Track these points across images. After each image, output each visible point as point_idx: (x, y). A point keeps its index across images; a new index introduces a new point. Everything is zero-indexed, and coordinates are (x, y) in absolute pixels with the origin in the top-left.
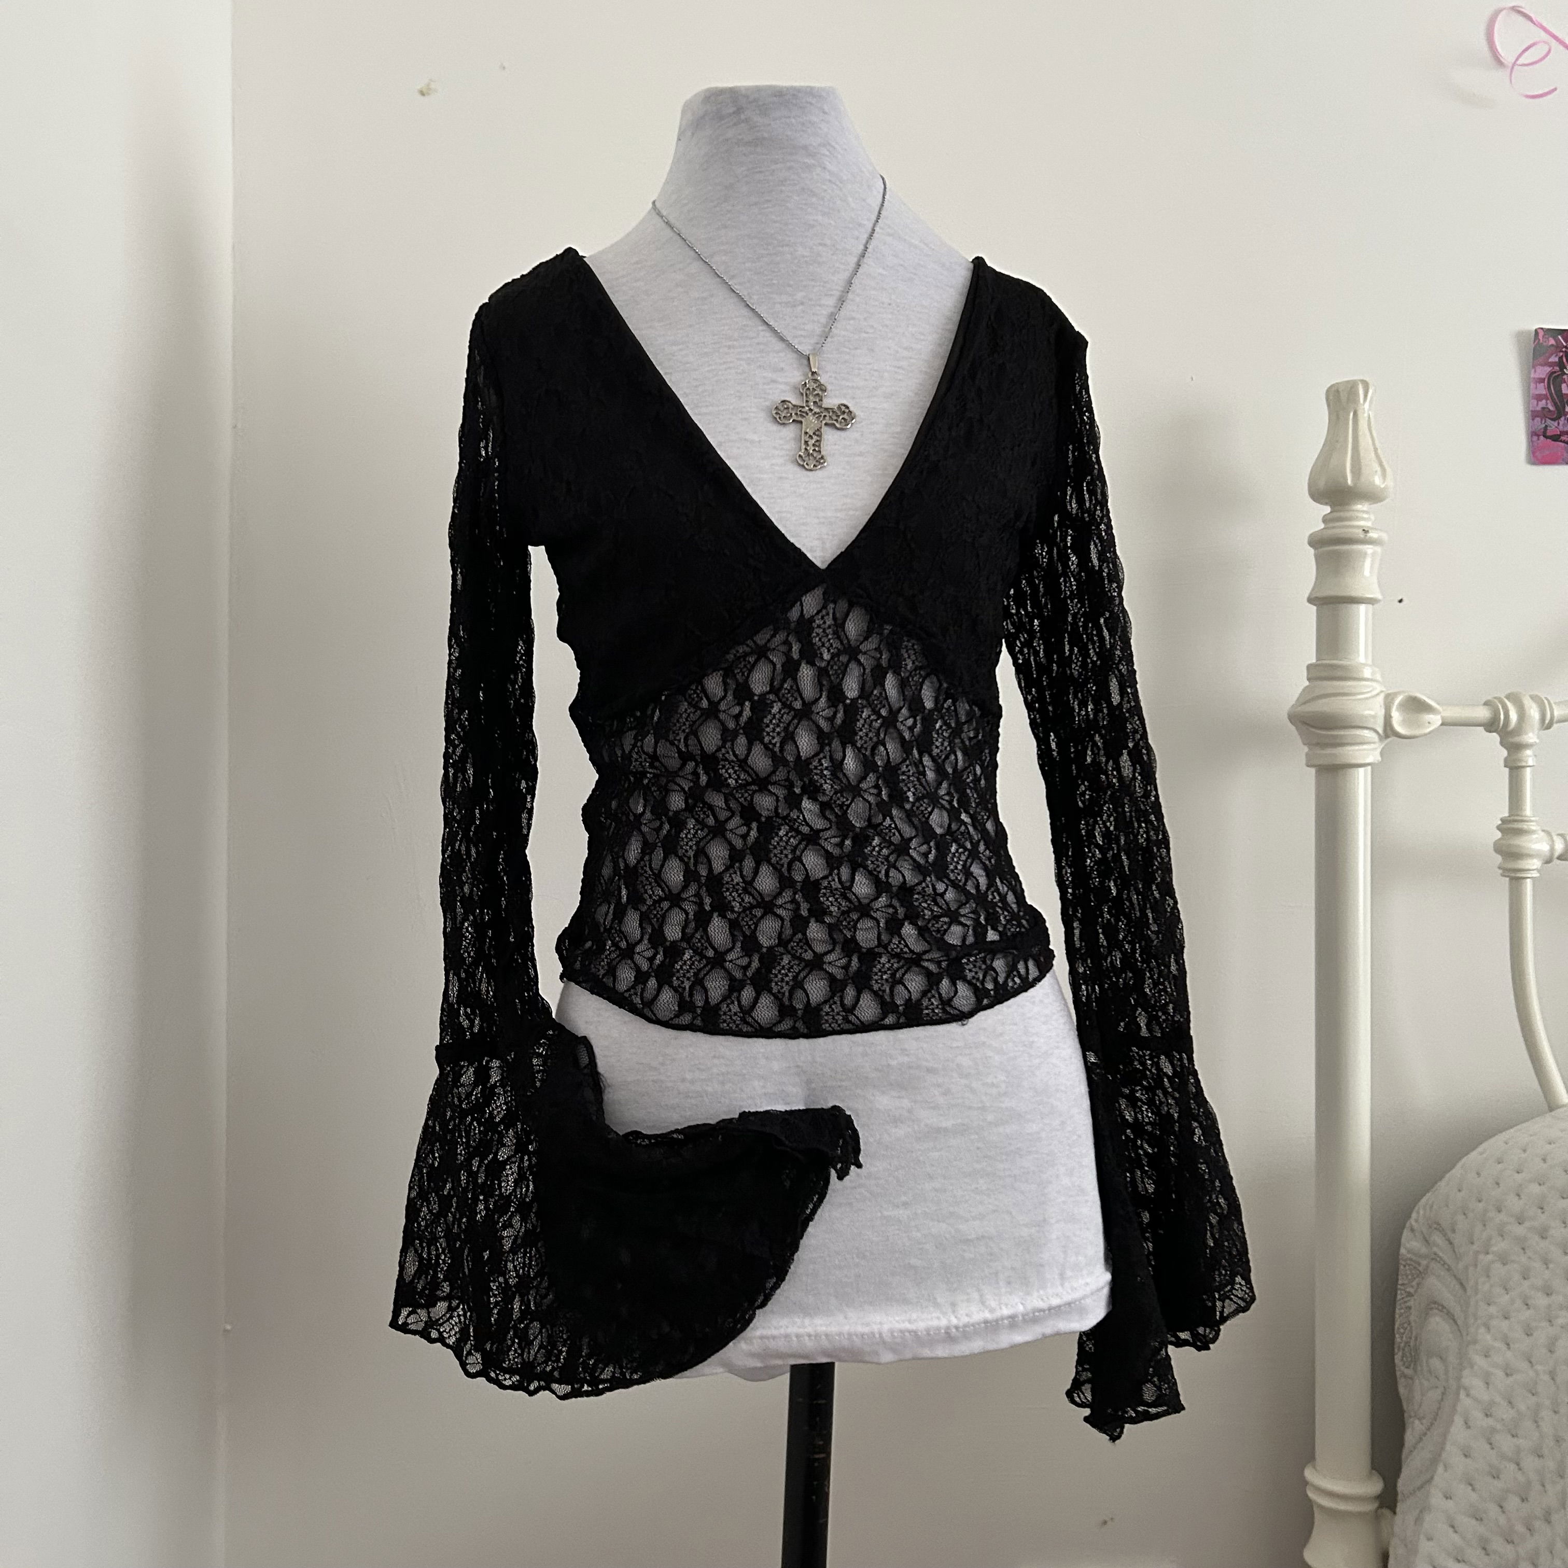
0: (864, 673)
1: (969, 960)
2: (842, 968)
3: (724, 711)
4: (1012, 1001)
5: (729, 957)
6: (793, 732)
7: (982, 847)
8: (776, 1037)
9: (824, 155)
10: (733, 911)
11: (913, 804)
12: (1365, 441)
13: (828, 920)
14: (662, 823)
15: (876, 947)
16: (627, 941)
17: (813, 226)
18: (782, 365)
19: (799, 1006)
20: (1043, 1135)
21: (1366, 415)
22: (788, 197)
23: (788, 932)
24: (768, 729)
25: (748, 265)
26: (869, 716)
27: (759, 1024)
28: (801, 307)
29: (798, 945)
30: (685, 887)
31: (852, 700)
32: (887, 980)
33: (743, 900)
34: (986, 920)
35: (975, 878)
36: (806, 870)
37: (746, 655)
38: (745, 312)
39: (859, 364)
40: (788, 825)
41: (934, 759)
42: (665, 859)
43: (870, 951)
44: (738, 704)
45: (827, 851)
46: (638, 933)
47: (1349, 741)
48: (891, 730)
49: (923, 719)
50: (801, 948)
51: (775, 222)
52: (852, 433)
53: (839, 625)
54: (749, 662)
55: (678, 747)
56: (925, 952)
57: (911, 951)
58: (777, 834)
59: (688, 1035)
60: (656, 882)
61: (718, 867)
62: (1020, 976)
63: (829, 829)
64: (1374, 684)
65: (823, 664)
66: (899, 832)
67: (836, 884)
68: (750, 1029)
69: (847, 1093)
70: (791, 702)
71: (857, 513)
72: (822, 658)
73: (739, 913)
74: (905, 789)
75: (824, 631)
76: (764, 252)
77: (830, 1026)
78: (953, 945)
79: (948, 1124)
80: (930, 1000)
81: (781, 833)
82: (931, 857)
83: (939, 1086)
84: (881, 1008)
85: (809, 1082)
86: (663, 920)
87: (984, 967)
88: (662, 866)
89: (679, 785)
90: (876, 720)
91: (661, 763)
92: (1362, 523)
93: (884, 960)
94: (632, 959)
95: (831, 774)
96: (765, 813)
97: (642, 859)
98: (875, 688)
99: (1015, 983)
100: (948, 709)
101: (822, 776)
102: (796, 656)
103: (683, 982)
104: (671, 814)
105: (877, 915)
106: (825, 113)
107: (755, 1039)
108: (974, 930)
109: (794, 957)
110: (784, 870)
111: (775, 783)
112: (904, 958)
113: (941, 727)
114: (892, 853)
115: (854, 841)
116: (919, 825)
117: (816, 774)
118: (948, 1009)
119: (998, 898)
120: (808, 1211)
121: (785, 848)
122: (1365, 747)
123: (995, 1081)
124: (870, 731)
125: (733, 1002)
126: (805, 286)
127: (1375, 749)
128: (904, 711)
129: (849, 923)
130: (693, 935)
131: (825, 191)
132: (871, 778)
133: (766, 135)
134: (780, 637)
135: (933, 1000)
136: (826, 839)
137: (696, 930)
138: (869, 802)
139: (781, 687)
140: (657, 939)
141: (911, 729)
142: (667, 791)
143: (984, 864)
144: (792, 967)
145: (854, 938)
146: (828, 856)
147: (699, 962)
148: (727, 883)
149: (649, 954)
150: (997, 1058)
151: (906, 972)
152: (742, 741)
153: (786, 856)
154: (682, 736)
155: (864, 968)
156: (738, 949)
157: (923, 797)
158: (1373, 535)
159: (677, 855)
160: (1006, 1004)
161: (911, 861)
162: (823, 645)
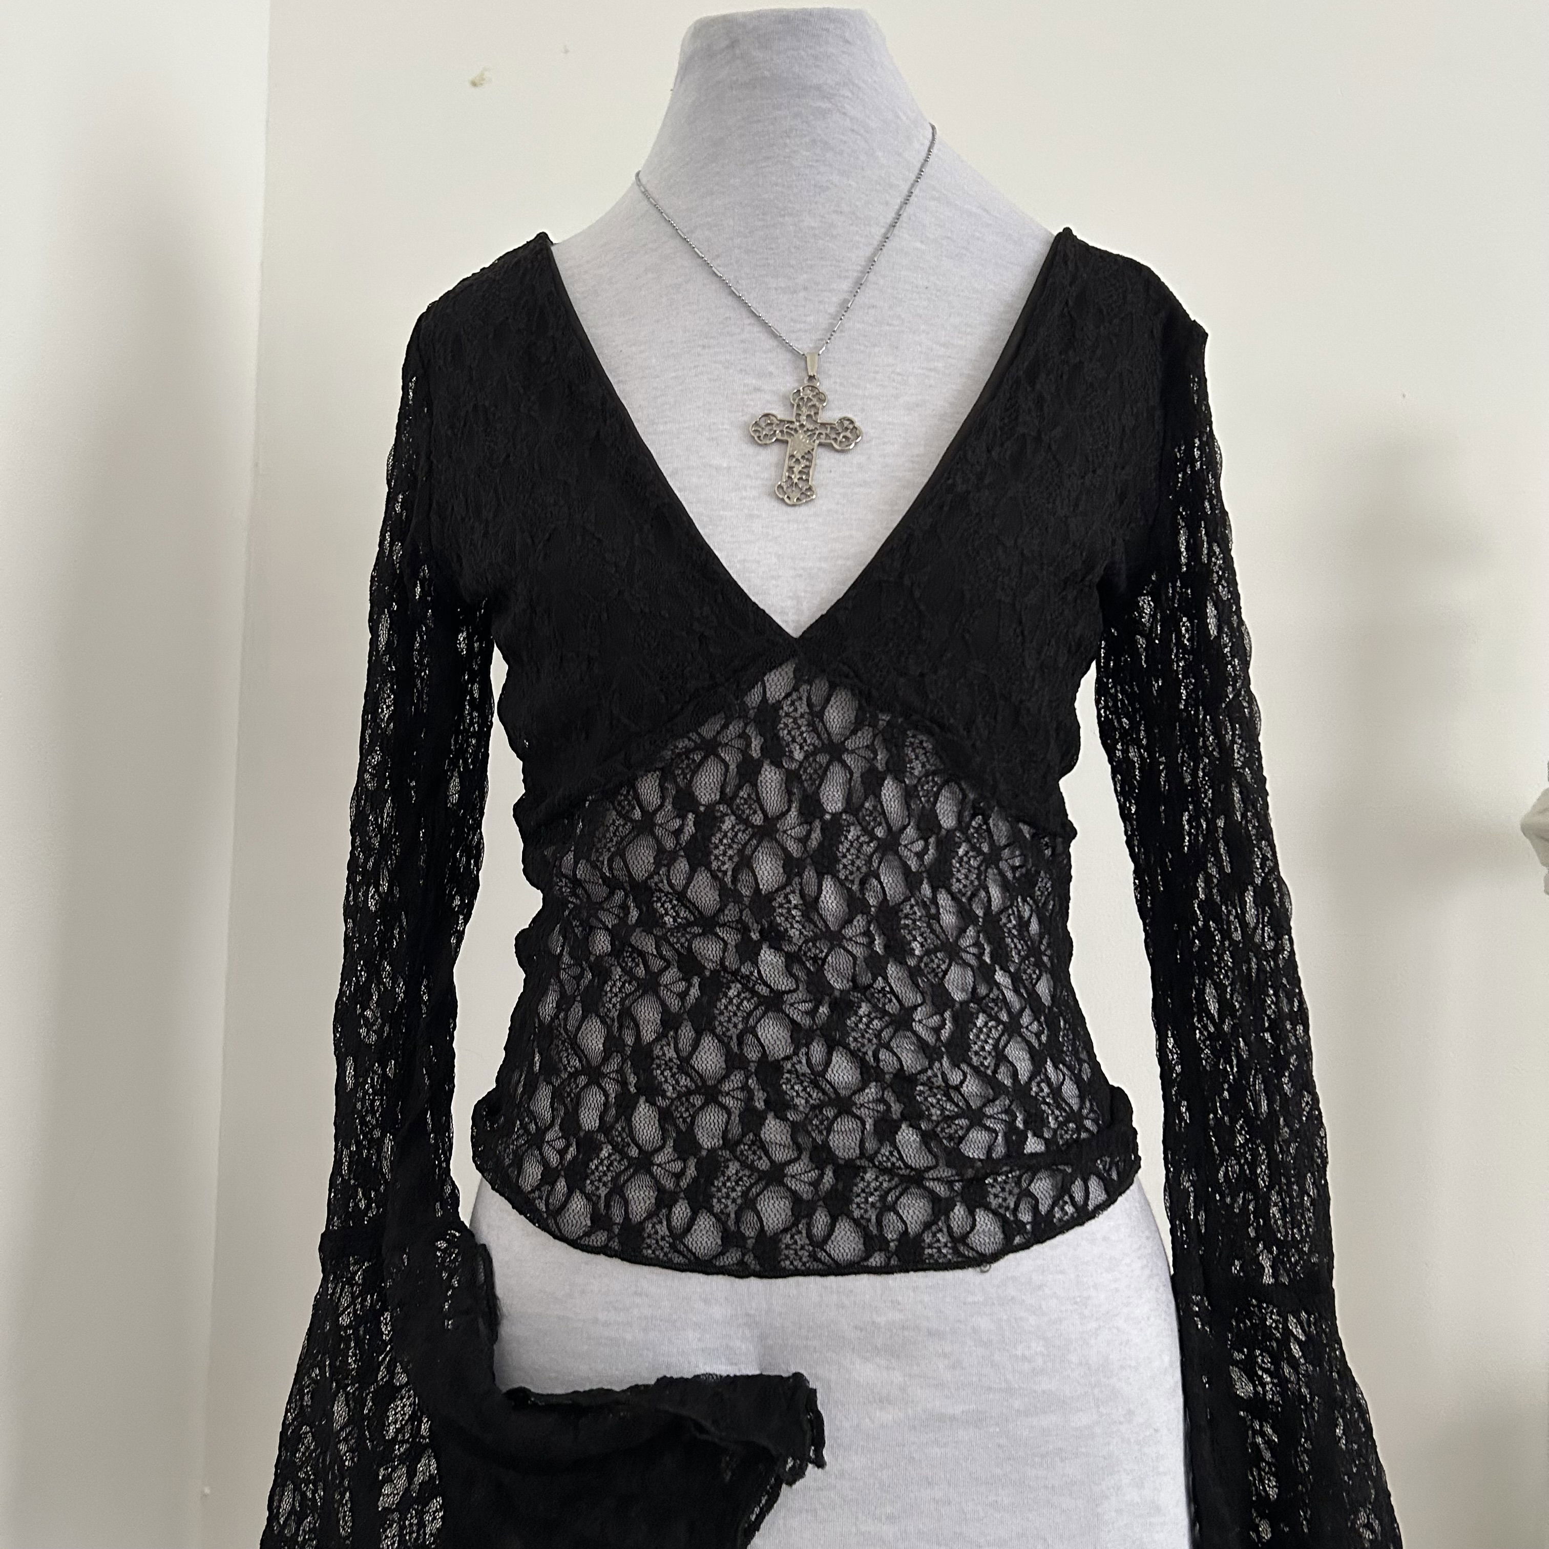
0: (851, 779)
1: (995, 1180)
2: (810, 1184)
3: (661, 825)
4: (1059, 1238)
5: (659, 1159)
6: (751, 857)
7: (1026, 1019)
8: (717, 1274)
9: (843, 96)
10: (664, 1097)
11: (920, 959)
13: (791, 1116)
14: (583, 970)
15: (857, 1158)
16: (536, 1124)
17: (828, 188)
18: (771, 369)
19: (750, 1233)
20: (1098, 1430)
22: (794, 152)
23: (736, 1130)
24: (716, 852)
25: (737, 241)
26: (858, 837)
27: (694, 1254)
28: (802, 294)
29: (750, 1149)
30: (606, 1059)
31: (833, 815)
32: (873, 1205)
33: (678, 1082)
34: (1025, 1122)
35: (1012, 1064)
36: (763, 1047)
37: (688, 751)
38: (730, 301)
39: (877, 365)
40: (740, 983)
41: (954, 898)
42: (584, 1018)
43: (850, 1163)
44: (678, 816)
45: (793, 1021)
46: (548, 1115)
48: (890, 857)
49: (939, 843)
50: (754, 1153)
51: (777, 185)
52: (856, 457)
53: (816, 715)
54: (694, 760)
55: (601, 870)
56: (929, 1169)
57: (907, 1166)
58: (726, 995)
59: (602, 1261)
60: (572, 1048)
61: (648, 1035)
62: (1074, 1203)
63: (795, 991)
65: (794, 766)
66: (897, 998)
67: (803, 1068)
68: (681, 1260)
69: (816, 1356)
70: (748, 816)
71: (849, 563)
72: (792, 758)
73: (673, 1100)
74: (909, 937)
75: (795, 721)
76: (760, 223)
77: (792, 1263)
78: (972, 1160)
79: (958, 1410)
80: (934, 1235)
81: (732, 993)
82: (945, 1034)
83: (945, 1355)
84: (864, 1244)
85: (763, 1337)
86: (577, 1103)
87: (1016, 1191)
88: (579, 1028)
89: (601, 921)
90: (868, 843)
91: (584, 888)
93: (869, 1176)
94: (540, 1149)
95: (802, 916)
96: (710, 965)
97: (556, 1016)
98: (866, 799)
99: (1066, 1213)
100: (977, 830)
101: (789, 917)
102: (755, 753)
103: (598, 1188)
104: (592, 958)
105: (863, 1112)
106: (847, 42)
107: (689, 1274)
108: (1006, 1137)
109: (744, 1164)
110: (734, 1045)
111: (723, 925)
112: (898, 1175)
113: (967, 853)
114: (887, 1027)
115: (833, 1006)
116: (929, 990)
117: (781, 915)
118: (961, 1248)
119: (1046, 1090)
120: (753, 1517)
121: (735, 1014)
123: (1027, 1353)
124: (858, 857)
125: (661, 1222)
126: (811, 267)
128: (910, 832)
129: (822, 1123)
130: (612, 1127)
131: (845, 142)
132: (860, 922)
133: (767, 73)
134: (734, 729)
135: (939, 1235)
136: (792, 1005)
137: (617, 1120)
138: (855, 958)
139: (735, 795)
140: (571, 1126)
141: (920, 855)
142: (590, 930)
143: (1028, 1043)
144: (741, 1179)
145: (826, 1143)
146: (795, 1027)
147: (619, 1162)
148: (658, 1057)
149: (560, 1144)
150: (1032, 1320)
151: (901, 1194)
152: (682, 865)
153: (735, 1026)
154: (606, 857)
155: (840, 1186)
156: (669, 1149)
157: (936, 950)
159: (598, 1016)
160: (1049, 1243)
161: (914, 1039)
162: (794, 741)
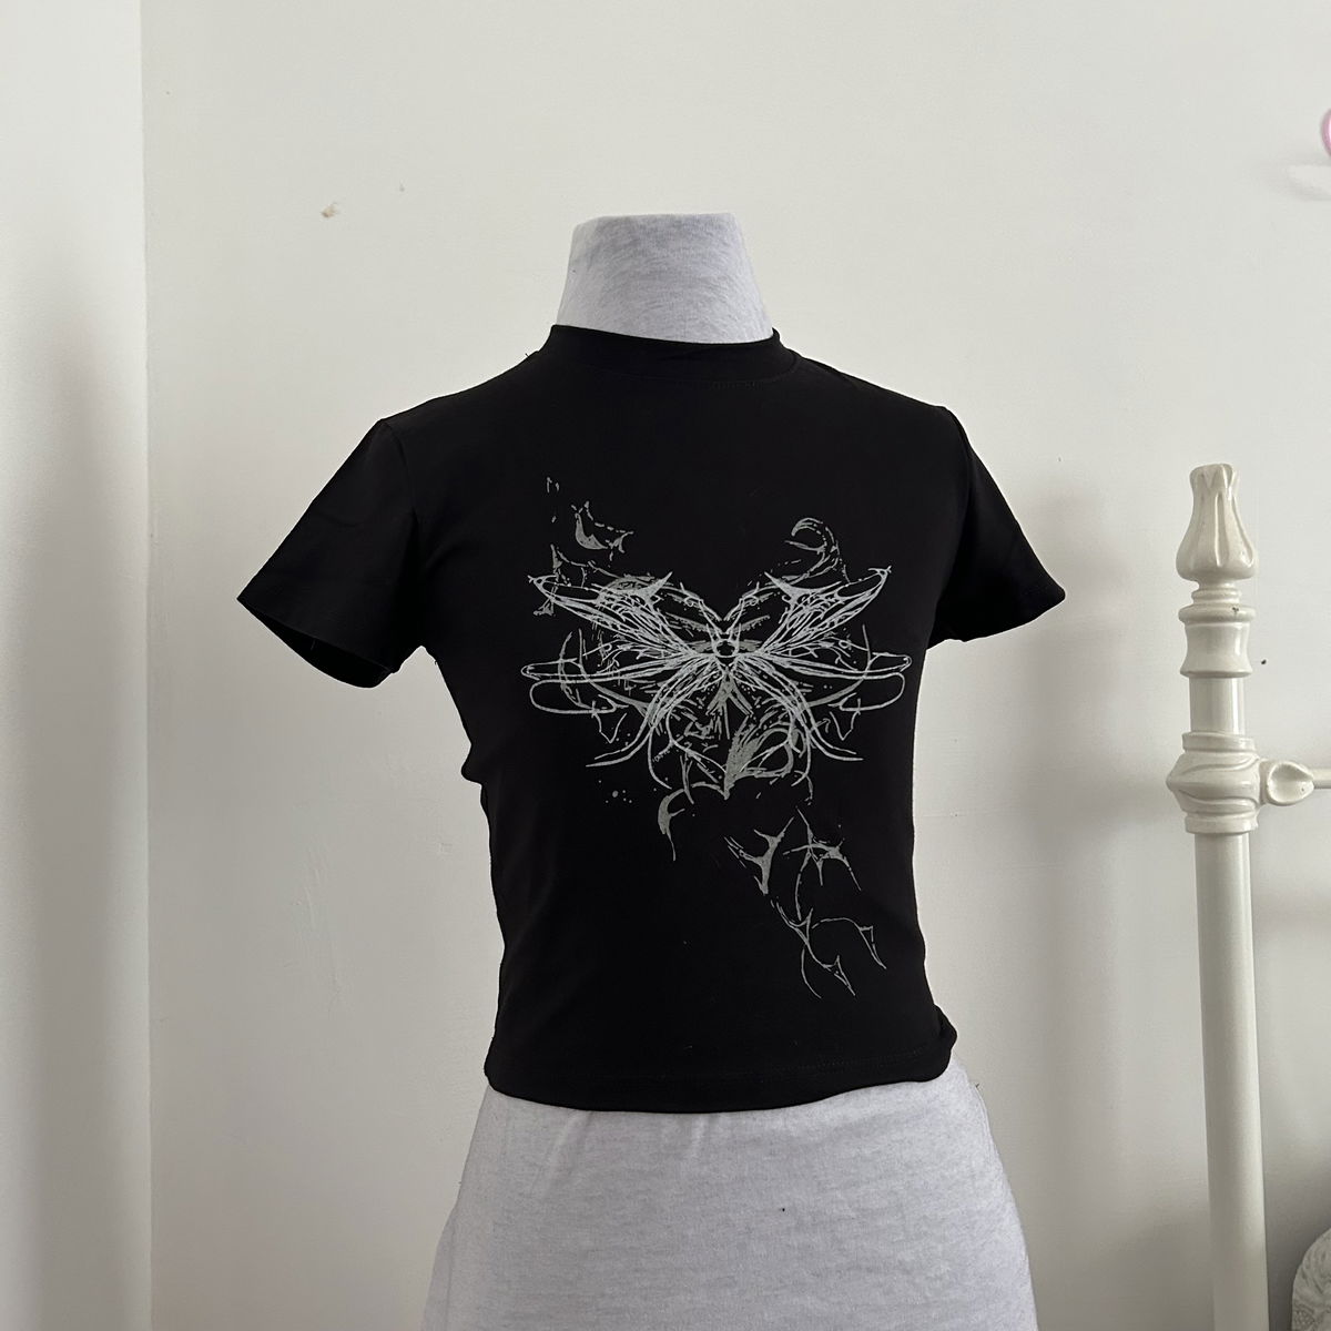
12: (1231, 523)
21: (1230, 499)
47: (1228, 811)
64: (1248, 754)
92: (1231, 601)
122: (1243, 815)
127: (1253, 816)
158: (1242, 612)
